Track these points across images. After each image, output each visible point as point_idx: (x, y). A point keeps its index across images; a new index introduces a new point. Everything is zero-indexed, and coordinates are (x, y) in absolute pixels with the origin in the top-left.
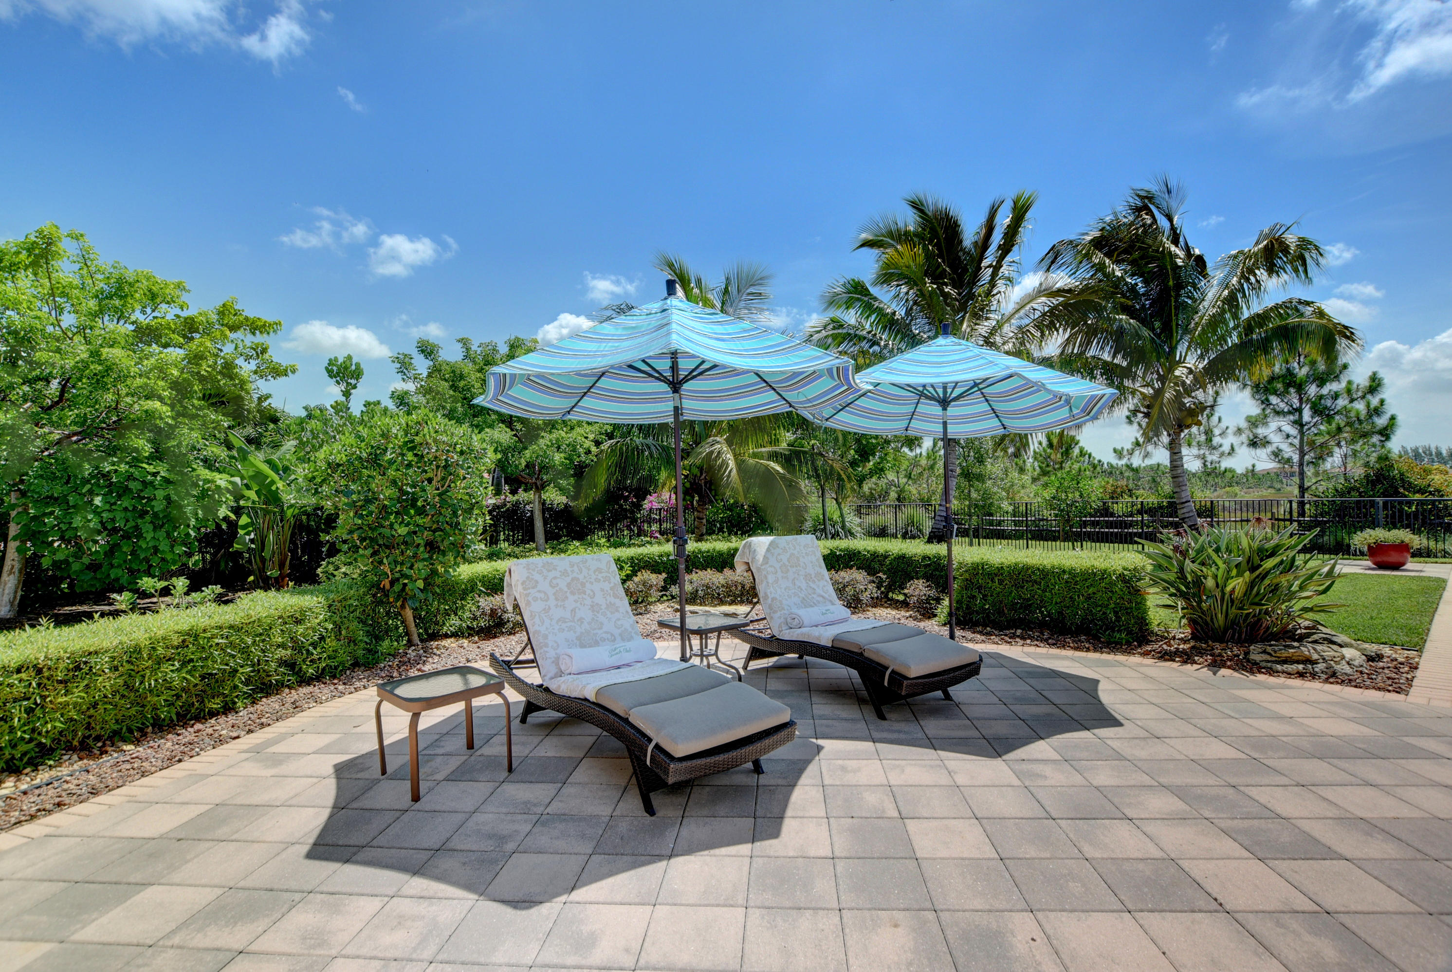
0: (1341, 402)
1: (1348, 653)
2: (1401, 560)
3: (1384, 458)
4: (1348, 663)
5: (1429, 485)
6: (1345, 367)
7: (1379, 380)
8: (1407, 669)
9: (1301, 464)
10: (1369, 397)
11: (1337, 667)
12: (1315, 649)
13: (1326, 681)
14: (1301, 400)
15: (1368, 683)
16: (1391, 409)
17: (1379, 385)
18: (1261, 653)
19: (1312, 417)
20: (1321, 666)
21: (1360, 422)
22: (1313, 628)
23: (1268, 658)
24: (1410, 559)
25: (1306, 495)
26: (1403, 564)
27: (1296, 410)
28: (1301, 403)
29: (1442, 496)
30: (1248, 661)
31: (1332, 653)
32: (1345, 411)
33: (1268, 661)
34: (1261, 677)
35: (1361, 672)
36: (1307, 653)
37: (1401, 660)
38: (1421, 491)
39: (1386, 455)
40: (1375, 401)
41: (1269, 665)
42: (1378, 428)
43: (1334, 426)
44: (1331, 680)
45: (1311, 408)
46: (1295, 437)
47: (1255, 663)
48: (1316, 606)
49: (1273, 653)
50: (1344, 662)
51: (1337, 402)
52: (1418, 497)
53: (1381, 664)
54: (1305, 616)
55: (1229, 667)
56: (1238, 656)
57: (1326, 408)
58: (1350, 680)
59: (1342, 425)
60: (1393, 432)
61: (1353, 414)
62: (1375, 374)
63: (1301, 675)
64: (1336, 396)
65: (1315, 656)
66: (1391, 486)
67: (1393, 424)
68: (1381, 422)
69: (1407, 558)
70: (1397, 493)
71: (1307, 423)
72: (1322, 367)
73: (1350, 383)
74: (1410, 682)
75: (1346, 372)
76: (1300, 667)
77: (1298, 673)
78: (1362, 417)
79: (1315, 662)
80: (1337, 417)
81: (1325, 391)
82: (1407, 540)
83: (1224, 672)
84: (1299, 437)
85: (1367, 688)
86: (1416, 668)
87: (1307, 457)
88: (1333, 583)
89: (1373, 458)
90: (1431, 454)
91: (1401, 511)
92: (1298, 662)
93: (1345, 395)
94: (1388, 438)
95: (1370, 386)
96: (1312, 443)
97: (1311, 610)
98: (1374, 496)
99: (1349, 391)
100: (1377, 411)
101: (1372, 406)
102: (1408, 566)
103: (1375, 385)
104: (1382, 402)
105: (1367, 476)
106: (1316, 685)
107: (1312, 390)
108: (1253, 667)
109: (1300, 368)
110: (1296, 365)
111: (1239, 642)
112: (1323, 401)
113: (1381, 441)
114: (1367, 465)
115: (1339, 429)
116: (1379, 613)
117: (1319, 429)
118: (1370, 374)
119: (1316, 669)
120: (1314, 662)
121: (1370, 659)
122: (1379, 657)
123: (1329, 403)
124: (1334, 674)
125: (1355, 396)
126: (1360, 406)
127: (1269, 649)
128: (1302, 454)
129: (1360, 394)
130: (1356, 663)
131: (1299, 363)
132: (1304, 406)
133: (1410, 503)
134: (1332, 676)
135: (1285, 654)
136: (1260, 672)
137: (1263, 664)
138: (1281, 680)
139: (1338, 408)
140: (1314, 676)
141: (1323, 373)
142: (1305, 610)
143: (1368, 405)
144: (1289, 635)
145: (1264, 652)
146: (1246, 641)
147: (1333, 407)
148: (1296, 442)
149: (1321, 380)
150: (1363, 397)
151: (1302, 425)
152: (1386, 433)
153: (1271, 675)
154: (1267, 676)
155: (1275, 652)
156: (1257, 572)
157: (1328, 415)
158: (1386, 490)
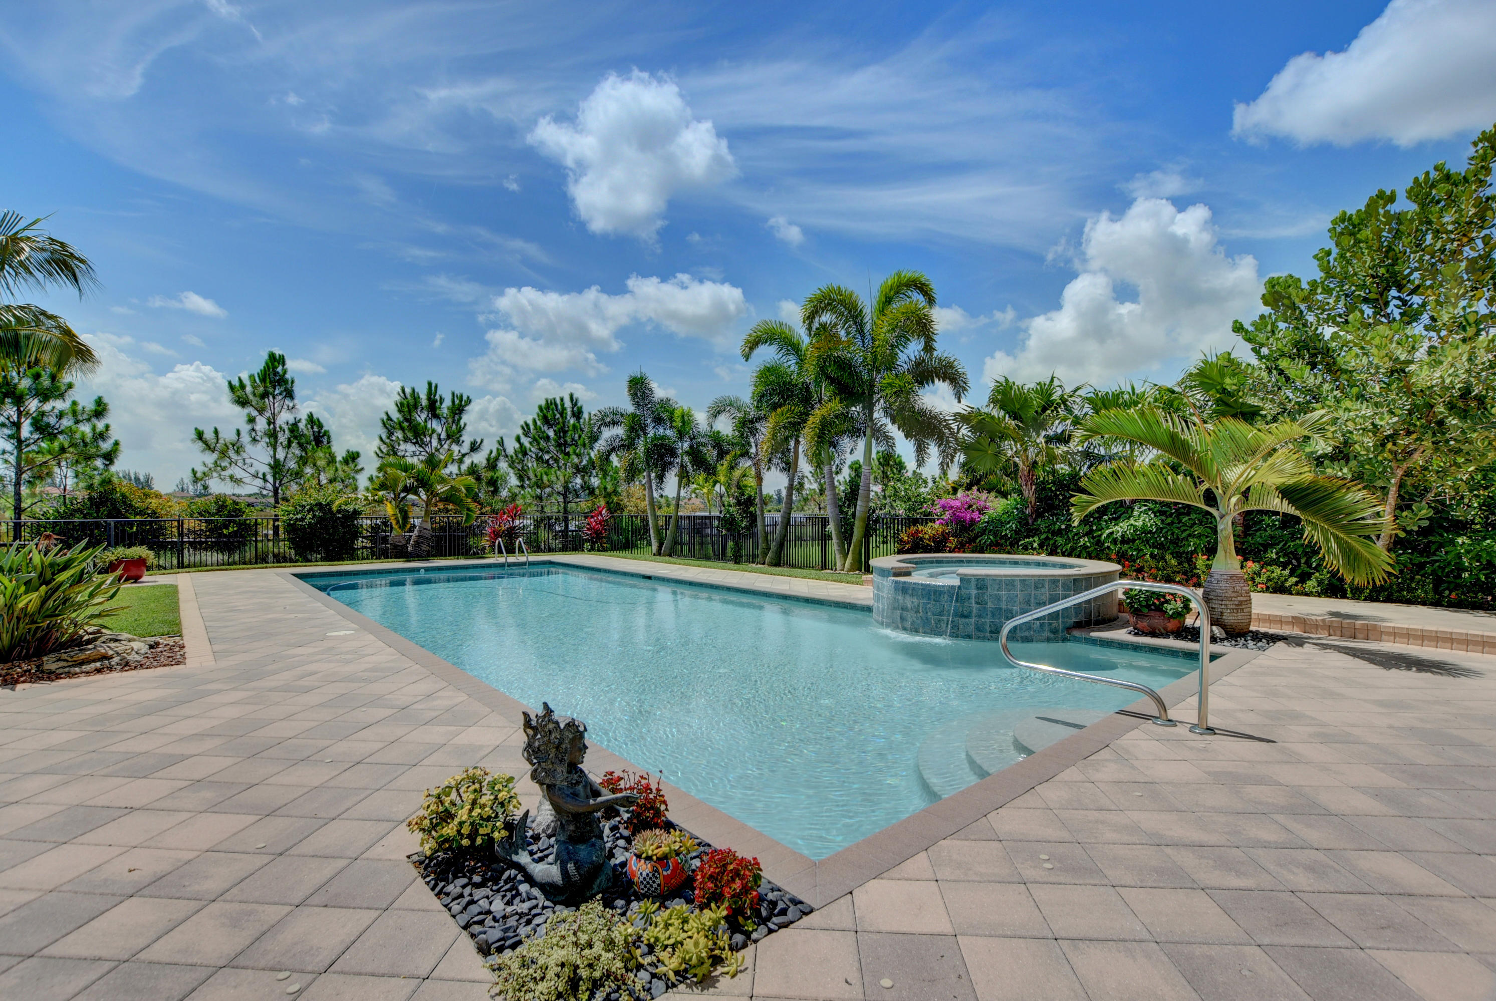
0: (66, 422)
1: (136, 645)
2: (139, 573)
3: (107, 482)
4: (137, 653)
5: (147, 508)
6: (70, 386)
7: (105, 404)
8: (178, 649)
9: (17, 484)
10: (94, 420)
11: (129, 658)
12: (109, 647)
13: (122, 670)
14: (20, 414)
15: (155, 663)
16: (115, 434)
17: (104, 409)
18: (57, 661)
19: (31, 433)
20: (116, 659)
21: (85, 444)
22: (98, 632)
23: (65, 664)
24: (146, 573)
25: (23, 517)
26: (140, 577)
27: (14, 423)
28: (19, 417)
29: (158, 517)
30: (42, 672)
31: (124, 647)
32: (70, 432)
33: (65, 667)
34: (62, 682)
35: (148, 658)
36: (103, 651)
37: (172, 643)
38: (141, 513)
39: (109, 479)
40: (100, 425)
41: (67, 670)
42: (102, 452)
43: (56, 445)
44: (127, 668)
45: (32, 424)
46: (12, 454)
47: (51, 672)
48: (103, 611)
49: (69, 659)
50: (133, 653)
51: (61, 421)
52: (138, 518)
53: (160, 650)
54: (92, 622)
55: (23, 682)
56: (29, 671)
57: (48, 425)
58: (141, 665)
59: (66, 446)
60: (116, 457)
61: (78, 436)
62: (100, 398)
63: (99, 671)
64: (61, 415)
65: (110, 653)
66: (115, 508)
67: (116, 449)
68: (106, 446)
69: (143, 571)
70: (119, 514)
71: (27, 439)
72: (46, 382)
73: (74, 403)
74: (183, 656)
75: (70, 392)
76: (98, 664)
77: (96, 670)
78: (88, 440)
79: (111, 657)
80: (61, 437)
81: (47, 407)
82: (144, 556)
83: (19, 687)
84: (15, 452)
85: (156, 667)
86: (184, 647)
87: (24, 476)
88: (118, 589)
89: (97, 481)
90: (130, 480)
91: (124, 531)
92: (95, 661)
93: (70, 416)
94: (111, 462)
95: (96, 411)
96: (30, 462)
97: (99, 615)
98: (98, 517)
99: (74, 413)
100: (102, 436)
101: (98, 431)
102: (144, 579)
103: (100, 410)
104: (107, 427)
105: (91, 499)
106: (114, 675)
107: (33, 405)
108: (53, 676)
109: (20, 379)
110: (14, 374)
111: (27, 658)
112: (45, 419)
113: (106, 465)
114: (90, 487)
115: (63, 450)
116: (139, 616)
117: (40, 446)
118: (96, 397)
119: (113, 663)
120: (109, 658)
121: (151, 647)
122: (157, 644)
123: (52, 420)
124: (127, 664)
125: (80, 418)
126: (85, 429)
127: (64, 656)
128: (19, 472)
129: (85, 416)
130: (143, 652)
131: (19, 373)
132: (23, 420)
133: (131, 524)
134: (126, 665)
135: (82, 656)
136: (57, 678)
137: (61, 671)
138: (83, 679)
139: (62, 427)
140: (111, 669)
141: (47, 389)
142: (92, 616)
143: (94, 429)
144: (77, 642)
145: (59, 660)
146: (34, 655)
147: (57, 426)
148: (12, 459)
149: (45, 396)
150: (89, 420)
151: (20, 442)
152: (109, 457)
153: (70, 678)
154: (68, 680)
155: (72, 657)
156: (50, 586)
157: (50, 434)
158: (109, 512)
